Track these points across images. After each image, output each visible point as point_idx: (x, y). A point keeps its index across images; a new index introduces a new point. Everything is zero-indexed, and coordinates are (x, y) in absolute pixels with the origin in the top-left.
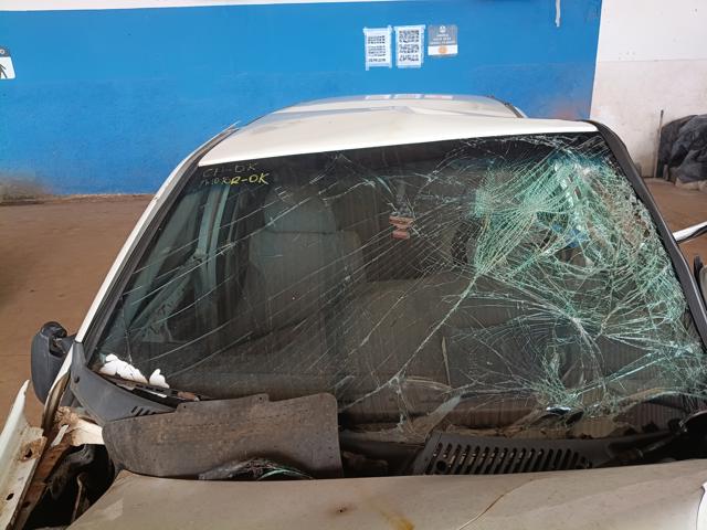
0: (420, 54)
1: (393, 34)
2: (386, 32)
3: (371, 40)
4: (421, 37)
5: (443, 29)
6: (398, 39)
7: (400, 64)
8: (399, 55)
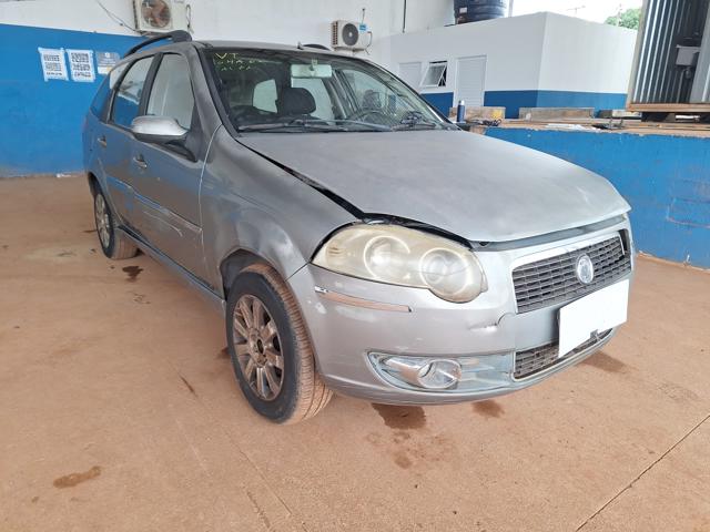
0: (92, 72)
1: (66, 55)
2: (60, 53)
3: (46, 57)
4: (91, 59)
5: (107, 55)
6: (71, 59)
7: (75, 78)
8: (73, 72)
